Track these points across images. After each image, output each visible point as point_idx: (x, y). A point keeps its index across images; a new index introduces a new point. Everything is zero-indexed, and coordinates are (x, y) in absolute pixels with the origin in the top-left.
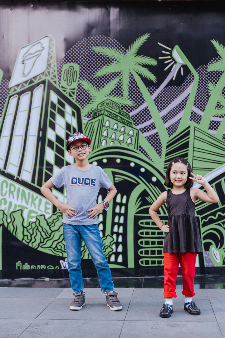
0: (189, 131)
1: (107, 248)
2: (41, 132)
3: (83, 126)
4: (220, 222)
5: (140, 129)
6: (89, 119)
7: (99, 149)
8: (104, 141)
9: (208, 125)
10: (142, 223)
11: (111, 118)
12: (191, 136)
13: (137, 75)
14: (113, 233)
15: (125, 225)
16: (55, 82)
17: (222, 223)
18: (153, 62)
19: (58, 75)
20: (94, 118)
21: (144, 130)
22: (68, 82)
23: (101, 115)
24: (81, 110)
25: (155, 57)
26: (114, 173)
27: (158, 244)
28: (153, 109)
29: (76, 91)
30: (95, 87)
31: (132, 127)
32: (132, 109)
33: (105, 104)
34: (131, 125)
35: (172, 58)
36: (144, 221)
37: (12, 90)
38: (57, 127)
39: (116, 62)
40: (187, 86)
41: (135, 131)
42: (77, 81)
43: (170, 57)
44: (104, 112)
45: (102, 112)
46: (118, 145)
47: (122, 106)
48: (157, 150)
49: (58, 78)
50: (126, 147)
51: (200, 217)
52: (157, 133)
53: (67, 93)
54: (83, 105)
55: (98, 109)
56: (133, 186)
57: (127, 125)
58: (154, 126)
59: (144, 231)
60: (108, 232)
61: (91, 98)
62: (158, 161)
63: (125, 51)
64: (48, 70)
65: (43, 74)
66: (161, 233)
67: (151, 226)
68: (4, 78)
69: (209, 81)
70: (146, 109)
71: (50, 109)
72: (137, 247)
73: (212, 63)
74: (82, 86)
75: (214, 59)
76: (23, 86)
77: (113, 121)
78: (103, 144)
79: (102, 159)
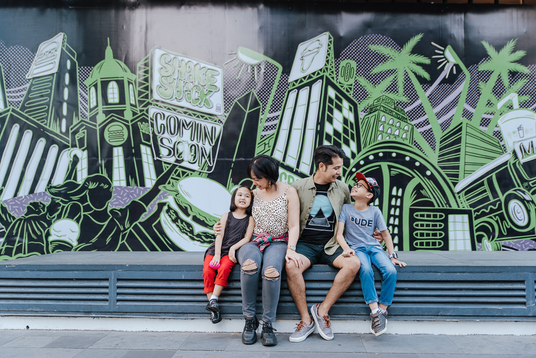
0: (461, 127)
2: (319, 126)
3: (360, 121)
4: (491, 215)
5: (415, 125)
6: (365, 114)
7: (375, 143)
8: (380, 136)
9: (479, 122)
10: (417, 215)
11: (387, 113)
12: (463, 132)
13: (412, 72)
15: (400, 217)
16: (333, 78)
17: (494, 216)
18: (427, 61)
19: (336, 71)
20: (371, 113)
21: (419, 125)
22: (346, 78)
23: (377, 110)
24: (358, 105)
25: (429, 56)
26: (390, 167)
27: (432, 236)
28: (427, 105)
29: (352, 87)
30: (371, 84)
31: (407, 122)
32: (406, 105)
33: (381, 100)
34: (406, 121)
35: (445, 57)
36: (419, 213)
37: (291, 85)
38: (334, 121)
39: (391, 60)
40: (459, 84)
41: (410, 126)
42: (354, 77)
43: (443, 56)
45: (379, 108)
46: (394, 140)
47: (397, 102)
48: (431, 145)
49: (336, 74)
50: (402, 142)
51: (473, 210)
52: (431, 128)
53: (344, 89)
54: (359, 101)
55: (375, 104)
56: (409, 179)
57: (402, 121)
58: (428, 122)
59: (419, 223)
61: (367, 93)
62: (432, 156)
63: (400, 50)
64: (326, 67)
65: (321, 70)
66: (436, 226)
67: (425, 218)
68: (283, 73)
69: (480, 80)
70: (421, 105)
71: (327, 103)
72: (412, 239)
73: (482, 62)
74: (359, 82)
75: (484, 59)
76: (301, 81)
77: (389, 117)
78: (379, 139)
79: (378, 153)
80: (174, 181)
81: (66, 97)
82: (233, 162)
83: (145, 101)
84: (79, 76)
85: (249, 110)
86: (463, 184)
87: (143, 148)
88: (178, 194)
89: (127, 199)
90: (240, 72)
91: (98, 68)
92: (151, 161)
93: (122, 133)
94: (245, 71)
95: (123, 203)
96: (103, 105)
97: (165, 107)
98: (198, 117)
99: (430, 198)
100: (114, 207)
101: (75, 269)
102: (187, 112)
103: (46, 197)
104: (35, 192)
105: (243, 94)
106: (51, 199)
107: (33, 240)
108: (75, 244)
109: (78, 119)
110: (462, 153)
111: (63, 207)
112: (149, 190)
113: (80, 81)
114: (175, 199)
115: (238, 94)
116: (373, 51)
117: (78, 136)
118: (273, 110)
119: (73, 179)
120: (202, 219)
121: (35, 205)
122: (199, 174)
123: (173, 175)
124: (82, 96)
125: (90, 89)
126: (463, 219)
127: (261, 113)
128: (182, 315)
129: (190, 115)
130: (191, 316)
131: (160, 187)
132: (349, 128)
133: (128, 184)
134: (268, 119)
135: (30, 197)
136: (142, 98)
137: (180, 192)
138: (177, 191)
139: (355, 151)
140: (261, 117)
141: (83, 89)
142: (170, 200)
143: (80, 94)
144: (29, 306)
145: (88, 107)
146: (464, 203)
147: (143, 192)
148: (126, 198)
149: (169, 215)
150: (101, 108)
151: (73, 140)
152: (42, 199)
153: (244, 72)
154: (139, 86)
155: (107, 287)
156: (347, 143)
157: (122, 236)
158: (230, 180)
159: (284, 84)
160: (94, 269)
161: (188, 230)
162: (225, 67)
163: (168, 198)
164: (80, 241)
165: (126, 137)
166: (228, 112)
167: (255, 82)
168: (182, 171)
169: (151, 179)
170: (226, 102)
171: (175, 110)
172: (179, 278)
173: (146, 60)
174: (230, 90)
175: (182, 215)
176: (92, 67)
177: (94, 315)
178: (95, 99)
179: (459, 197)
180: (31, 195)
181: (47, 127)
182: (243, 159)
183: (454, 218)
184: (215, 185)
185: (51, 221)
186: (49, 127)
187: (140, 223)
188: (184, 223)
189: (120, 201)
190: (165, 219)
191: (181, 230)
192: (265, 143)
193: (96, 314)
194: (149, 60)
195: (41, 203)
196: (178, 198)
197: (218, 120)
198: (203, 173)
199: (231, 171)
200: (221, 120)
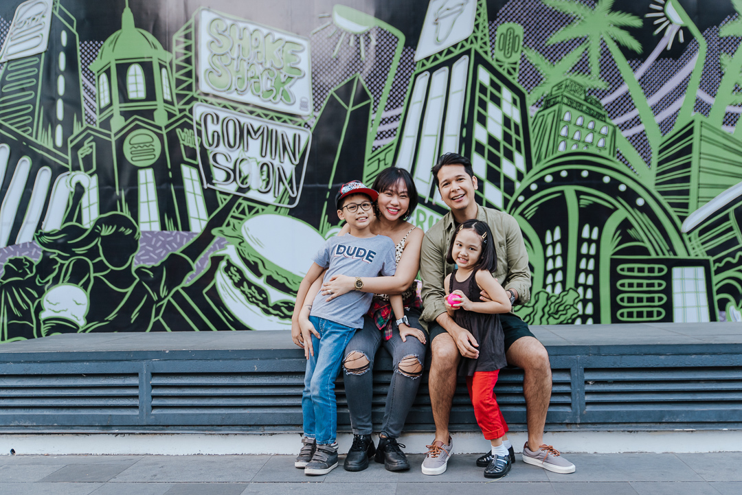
0: (692, 128)
1: (569, 308)
2: (465, 130)
3: (530, 121)
5: (618, 125)
6: (538, 109)
7: (555, 156)
8: (562, 145)
9: (721, 119)
10: (622, 270)
11: (572, 107)
12: (696, 135)
13: (612, 41)
14: (577, 285)
15: (596, 272)
16: (486, 52)
18: (636, 22)
19: (491, 41)
20: (546, 108)
21: (624, 126)
22: (506, 52)
23: (556, 103)
24: (527, 96)
25: (639, 13)
26: (578, 193)
27: (647, 302)
28: (637, 94)
29: (518, 67)
30: (547, 60)
31: (605, 121)
32: (605, 94)
33: (564, 86)
34: (603, 119)
35: (665, 16)
36: (626, 266)
37: (419, 65)
38: (489, 122)
39: (580, 21)
41: (611, 128)
42: (519, 51)
43: (661, 14)
44: (562, 99)
45: (559, 99)
46: (585, 150)
47: (590, 89)
48: (644, 157)
49: (491, 46)
50: (597, 152)
51: (711, 259)
52: (644, 131)
53: (504, 69)
54: (529, 88)
55: (553, 93)
56: (610, 212)
57: (598, 119)
58: (638, 120)
59: (626, 281)
60: (570, 283)
61: (542, 76)
62: (645, 175)
63: (593, 5)
64: (475, 35)
65: (466, 40)
66: (652, 285)
67: (636, 274)
68: (406, 46)
69: (722, 51)
70: (627, 94)
71: (478, 94)
72: (615, 307)
73: (726, 22)
74: (528, 59)
75: (729, 17)
76: (436, 59)
77: (576, 113)
78: (562, 148)
79: (560, 171)
80: (236, 221)
81: (61, 89)
82: (329, 190)
83: (187, 95)
84: (81, 56)
85: (353, 106)
86: (696, 217)
87: (186, 171)
88: (243, 242)
89: (161, 252)
90: (338, 47)
91: (111, 43)
92: (199, 191)
93: (151, 147)
94: (345, 43)
95: (156, 257)
96: (120, 103)
97: (219, 104)
98: (272, 118)
99: (643, 242)
100: (142, 264)
101: (85, 358)
102: (254, 110)
103: (35, 250)
104: (16, 243)
105: (343, 81)
106: (41, 254)
107: (16, 318)
108: (82, 323)
109: (82, 126)
110: (694, 169)
111: (62, 265)
112: (196, 237)
113: (83, 64)
114: (238, 249)
115: (335, 81)
116: (551, 7)
117: (82, 153)
118: (392, 106)
119: (76, 222)
120: (281, 280)
121: (17, 262)
122: (276, 210)
123: (234, 212)
124: (86, 88)
125: (99, 77)
126: (696, 274)
127: (371, 111)
128: (255, 428)
129: (259, 115)
130: (269, 430)
131: (214, 231)
132: (512, 133)
133: (163, 227)
134: (384, 120)
135: (9, 250)
136: (183, 89)
137: (246, 238)
138: (240, 237)
139: (523, 168)
140: (372, 116)
141: (89, 77)
142: (231, 252)
143: (83, 85)
144: (14, 418)
145: (96, 105)
146: (697, 249)
147: (188, 240)
148: (161, 250)
149: (229, 276)
150: (117, 107)
151: (75, 158)
152: (27, 253)
153: (345, 46)
154: (177, 71)
155: (136, 387)
156: (509, 156)
157: (156, 309)
158: (324, 218)
159: (408, 64)
160: (115, 358)
161: (260, 299)
162: (313, 39)
163: (227, 248)
164: (90, 318)
165: (158, 153)
166: (319, 110)
167: (361, 62)
168: (249, 206)
169: (199, 219)
170: (316, 94)
171: (235, 108)
172: (250, 371)
173: (187, 28)
174: (321, 75)
175: (249, 275)
176: (102, 42)
177: (117, 431)
178: (107, 93)
179: (690, 239)
180: (10, 247)
181: (33, 139)
183: (682, 273)
184: (301, 227)
185: (43, 287)
186: (36, 138)
187: (183, 288)
188: (253, 288)
189: (151, 254)
190: (222, 281)
191: (248, 298)
192: (379, 159)
193: (119, 429)
194: (192, 30)
195: (27, 260)
196: (243, 249)
197: (303, 124)
198: (281, 207)
199: (326, 203)
200: (309, 123)
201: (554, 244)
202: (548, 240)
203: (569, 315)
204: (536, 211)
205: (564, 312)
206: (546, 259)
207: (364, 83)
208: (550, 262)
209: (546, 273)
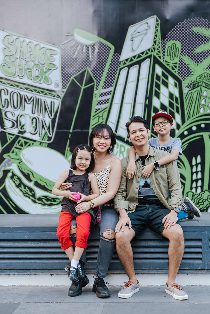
1: (205, 201)
2: (147, 100)
3: (184, 96)
6: (188, 89)
7: (198, 115)
8: (202, 109)
11: (208, 89)
16: (160, 57)
19: (162, 51)
20: (194, 88)
22: (171, 57)
23: (199, 86)
24: (183, 82)
29: (177, 65)
30: (194, 62)
33: (203, 77)
37: (122, 63)
38: (161, 96)
42: (179, 56)
44: (202, 83)
49: (163, 54)
53: (170, 67)
54: (184, 77)
55: (197, 80)
60: (206, 187)
61: (191, 71)
64: (154, 47)
65: (149, 50)
68: (115, 52)
71: (155, 80)
74: (183, 61)
76: (132, 60)
78: (202, 112)
79: (201, 124)
80: (17, 150)
82: (70, 133)
85: (85, 86)
88: (21, 162)
90: (76, 52)
94: (80, 50)
97: (9, 84)
98: (39, 92)
102: (29, 87)
105: (79, 71)
114: (18, 166)
115: (75, 71)
116: (196, 33)
118: (106, 86)
120: (43, 184)
122: (40, 144)
123: (16, 145)
127: (95, 89)
128: (25, 271)
129: (31, 90)
130: (33, 272)
131: (5, 156)
132: (174, 102)
134: (102, 94)
137: (23, 160)
138: (20, 159)
139: (180, 122)
140: (95, 92)
142: (14, 168)
149: (13, 181)
153: (80, 52)
158: (68, 149)
159: (116, 62)
161: (30, 194)
162: (62, 47)
163: (12, 165)
166: (65, 88)
167: (90, 61)
168: (25, 142)
170: (64, 79)
171: (17, 86)
172: (22, 239)
174: (67, 68)
175: (25, 181)
182: (80, 130)
184: (55, 154)
188: (26, 188)
190: (9, 184)
191: (24, 194)
192: (99, 116)
196: (21, 166)
197: (56, 96)
198: (43, 143)
199: (69, 141)
200: (60, 95)
201: (197, 165)
202: (194, 163)
203: (205, 205)
204: (187, 146)
205: (202, 203)
206: (192, 174)
207: (91, 73)
208: (195, 175)
209: (192, 181)
